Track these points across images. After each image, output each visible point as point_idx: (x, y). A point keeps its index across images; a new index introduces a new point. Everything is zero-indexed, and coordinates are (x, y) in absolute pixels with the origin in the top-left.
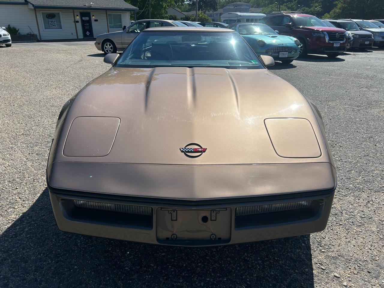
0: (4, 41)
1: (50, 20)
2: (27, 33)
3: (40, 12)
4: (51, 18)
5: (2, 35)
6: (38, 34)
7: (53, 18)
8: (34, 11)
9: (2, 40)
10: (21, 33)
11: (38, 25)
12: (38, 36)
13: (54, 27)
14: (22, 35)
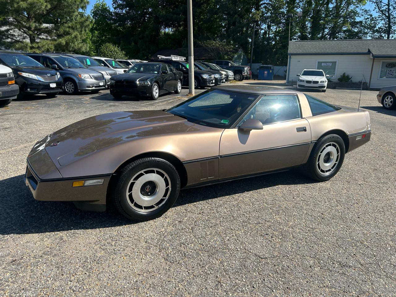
0: (319, 86)
1: (389, 69)
2: (359, 81)
3: (380, 61)
4: (391, 67)
5: (320, 82)
6: (368, 83)
7: (393, 67)
8: (372, 60)
9: (317, 86)
10: (353, 81)
11: (371, 74)
12: (368, 84)
13: (391, 76)
14: (354, 82)
